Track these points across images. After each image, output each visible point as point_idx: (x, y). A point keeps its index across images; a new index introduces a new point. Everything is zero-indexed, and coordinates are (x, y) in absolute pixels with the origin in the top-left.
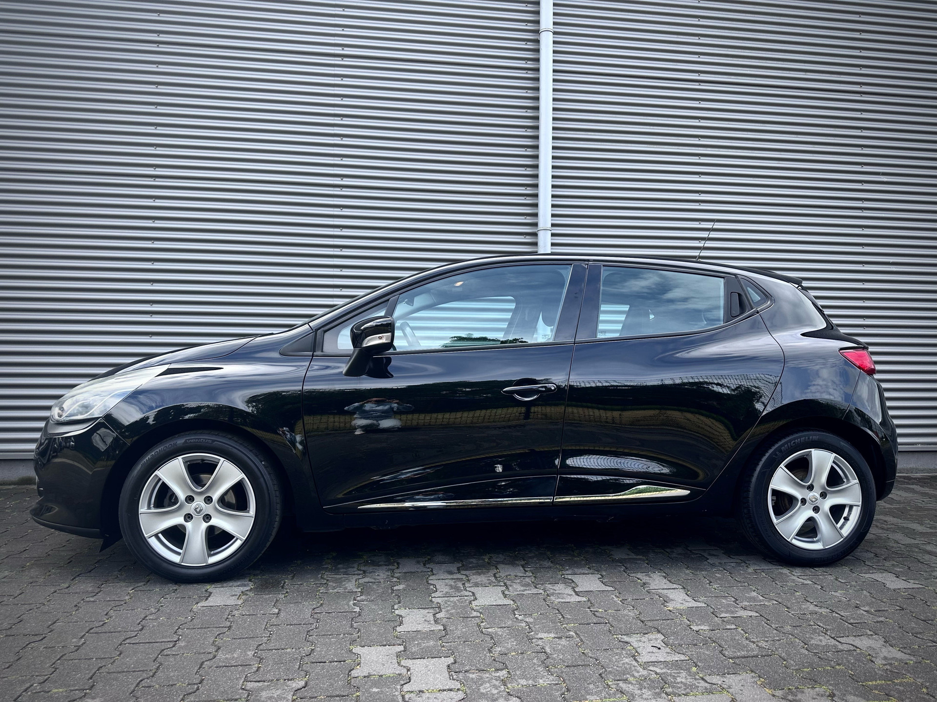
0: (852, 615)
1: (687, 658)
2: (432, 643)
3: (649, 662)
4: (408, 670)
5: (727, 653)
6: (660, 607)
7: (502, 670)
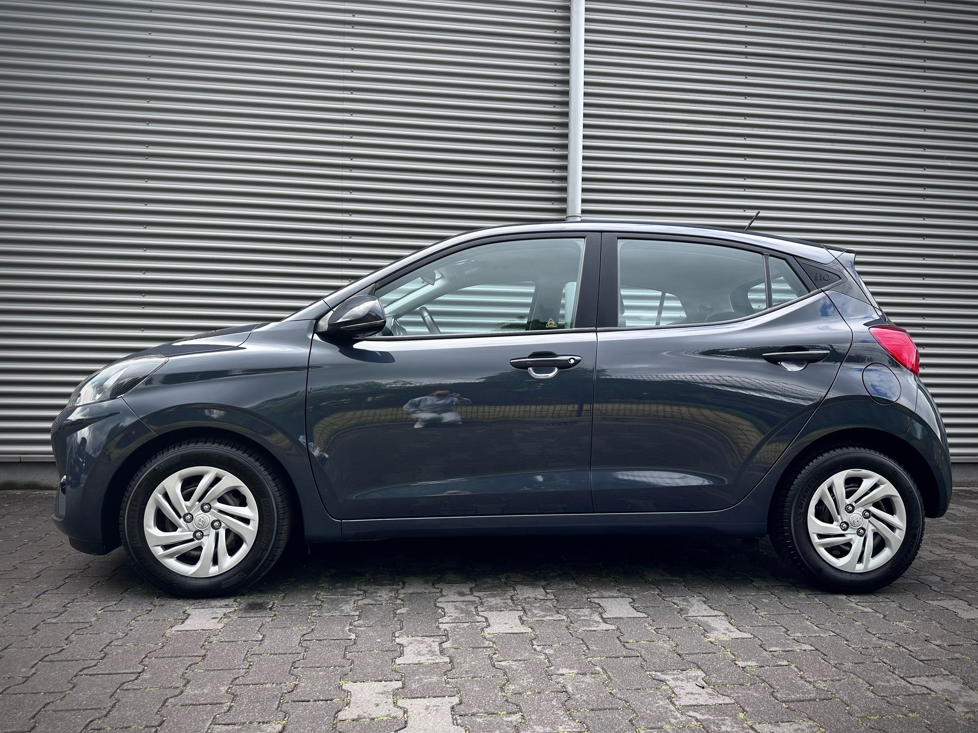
0: (922, 650)
1: (733, 701)
2: (435, 678)
3: (688, 706)
4: (405, 712)
5: (779, 695)
6: (700, 638)
7: (514, 713)
